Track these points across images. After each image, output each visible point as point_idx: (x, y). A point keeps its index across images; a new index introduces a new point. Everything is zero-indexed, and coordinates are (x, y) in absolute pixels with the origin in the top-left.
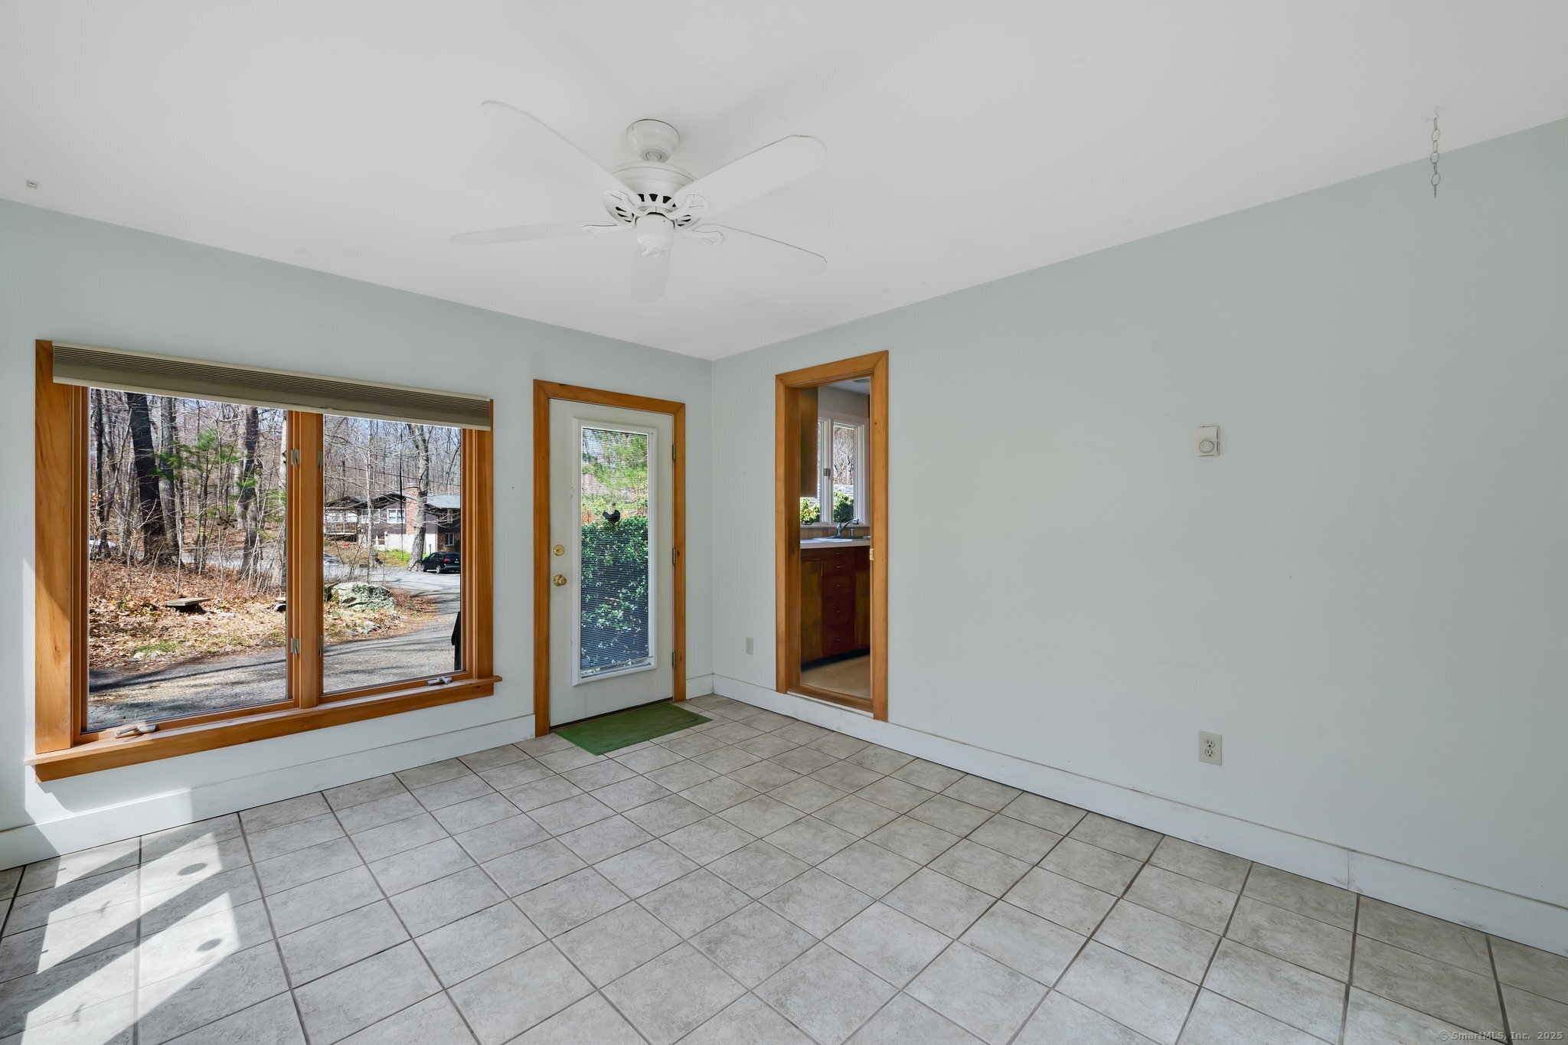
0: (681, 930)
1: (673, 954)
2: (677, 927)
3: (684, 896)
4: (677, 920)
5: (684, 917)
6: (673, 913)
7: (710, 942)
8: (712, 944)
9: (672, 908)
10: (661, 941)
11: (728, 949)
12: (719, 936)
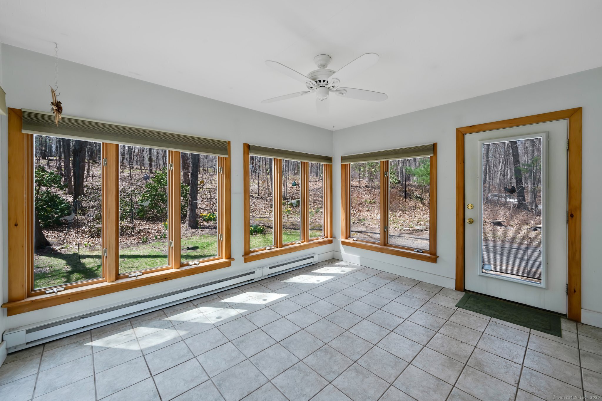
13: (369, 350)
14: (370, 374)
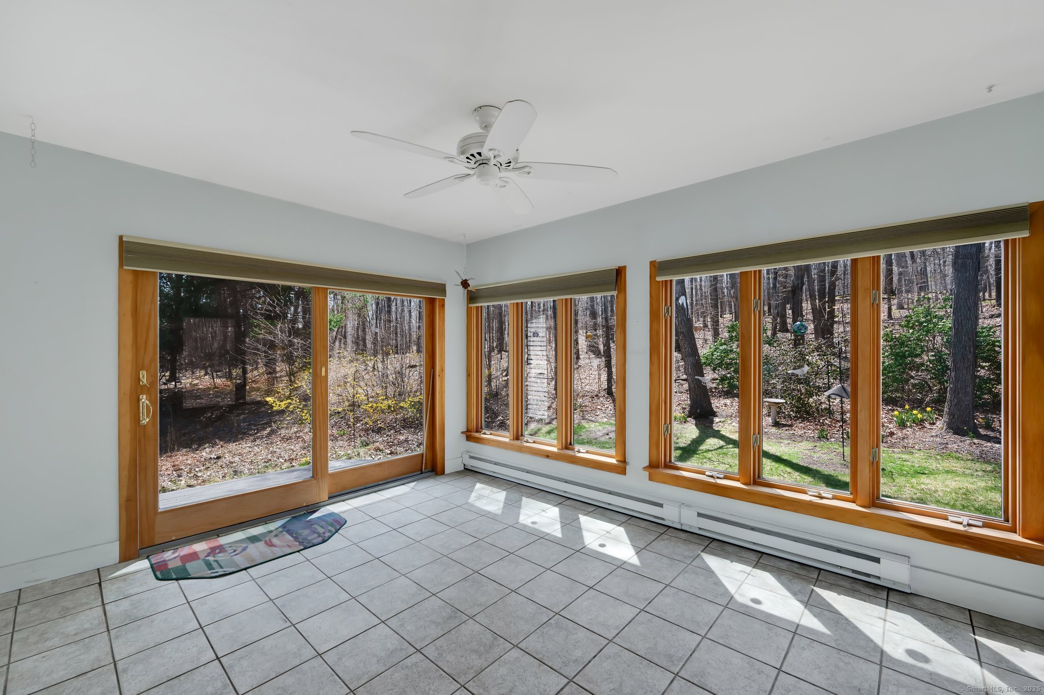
0: (475, 624)
1: (478, 610)
2: (478, 626)
3: (476, 651)
4: (478, 631)
5: (474, 633)
6: (482, 636)
7: (455, 617)
8: (454, 616)
9: (484, 640)
10: (486, 616)
11: (444, 614)
12: (449, 621)
13: (447, 674)
14: (386, 666)
